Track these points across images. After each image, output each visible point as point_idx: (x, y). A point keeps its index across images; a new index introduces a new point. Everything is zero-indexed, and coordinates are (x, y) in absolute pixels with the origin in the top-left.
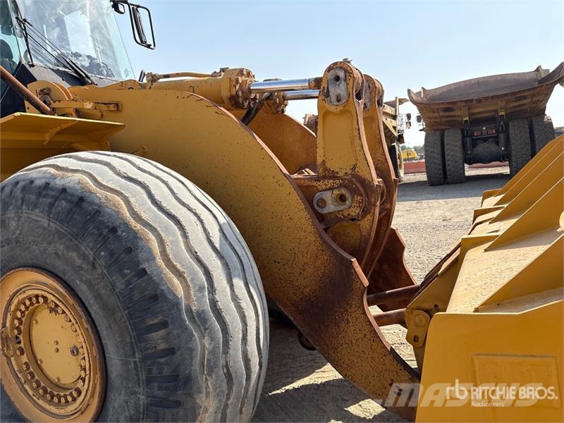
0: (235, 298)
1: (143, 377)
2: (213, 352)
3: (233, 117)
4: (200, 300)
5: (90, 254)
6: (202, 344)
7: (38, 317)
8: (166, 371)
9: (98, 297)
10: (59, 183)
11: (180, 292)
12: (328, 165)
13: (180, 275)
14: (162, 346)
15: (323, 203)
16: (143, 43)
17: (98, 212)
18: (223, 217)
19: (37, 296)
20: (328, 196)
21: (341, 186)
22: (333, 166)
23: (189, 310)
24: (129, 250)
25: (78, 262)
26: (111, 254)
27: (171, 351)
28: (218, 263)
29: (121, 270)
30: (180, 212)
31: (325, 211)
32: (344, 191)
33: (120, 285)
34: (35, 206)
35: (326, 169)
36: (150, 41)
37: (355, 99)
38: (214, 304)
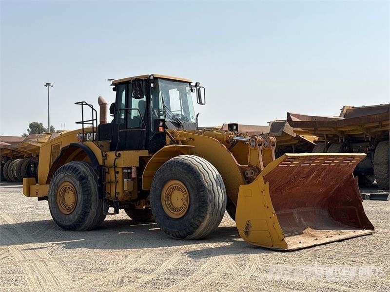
0: (217, 190)
1: (198, 201)
2: (212, 198)
3: (225, 147)
4: (210, 188)
5: (190, 177)
6: (210, 196)
7: (174, 192)
8: (203, 200)
9: (191, 185)
10: (185, 162)
11: (207, 185)
12: (251, 163)
13: (207, 183)
14: (202, 195)
15: (247, 174)
16: (201, 103)
17: (193, 169)
18: (218, 173)
19: (175, 186)
20: (249, 172)
21: (253, 169)
22: (252, 164)
23: (208, 190)
24: (198, 177)
25: (188, 178)
26: (194, 177)
27: (204, 196)
28: (215, 182)
29: (196, 180)
30: (208, 171)
31: (247, 176)
32: (253, 171)
33: (196, 183)
34: (179, 166)
35: (250, 164)
36: (203, 102)
37: (258, 146)
38: (213, 189)
